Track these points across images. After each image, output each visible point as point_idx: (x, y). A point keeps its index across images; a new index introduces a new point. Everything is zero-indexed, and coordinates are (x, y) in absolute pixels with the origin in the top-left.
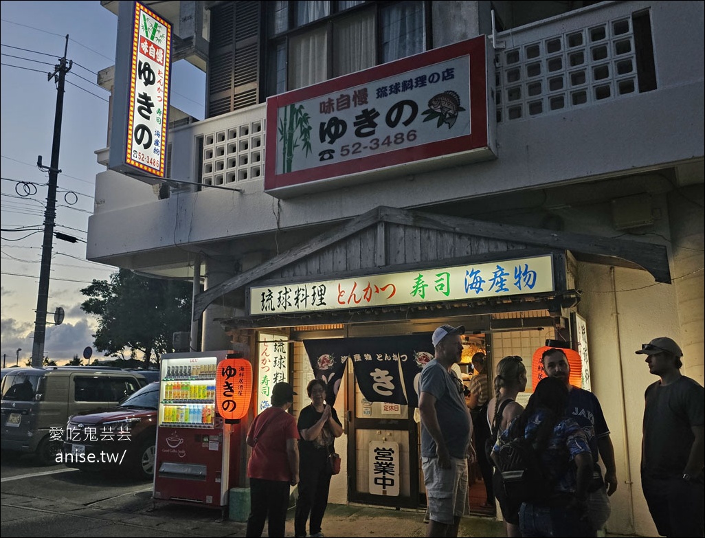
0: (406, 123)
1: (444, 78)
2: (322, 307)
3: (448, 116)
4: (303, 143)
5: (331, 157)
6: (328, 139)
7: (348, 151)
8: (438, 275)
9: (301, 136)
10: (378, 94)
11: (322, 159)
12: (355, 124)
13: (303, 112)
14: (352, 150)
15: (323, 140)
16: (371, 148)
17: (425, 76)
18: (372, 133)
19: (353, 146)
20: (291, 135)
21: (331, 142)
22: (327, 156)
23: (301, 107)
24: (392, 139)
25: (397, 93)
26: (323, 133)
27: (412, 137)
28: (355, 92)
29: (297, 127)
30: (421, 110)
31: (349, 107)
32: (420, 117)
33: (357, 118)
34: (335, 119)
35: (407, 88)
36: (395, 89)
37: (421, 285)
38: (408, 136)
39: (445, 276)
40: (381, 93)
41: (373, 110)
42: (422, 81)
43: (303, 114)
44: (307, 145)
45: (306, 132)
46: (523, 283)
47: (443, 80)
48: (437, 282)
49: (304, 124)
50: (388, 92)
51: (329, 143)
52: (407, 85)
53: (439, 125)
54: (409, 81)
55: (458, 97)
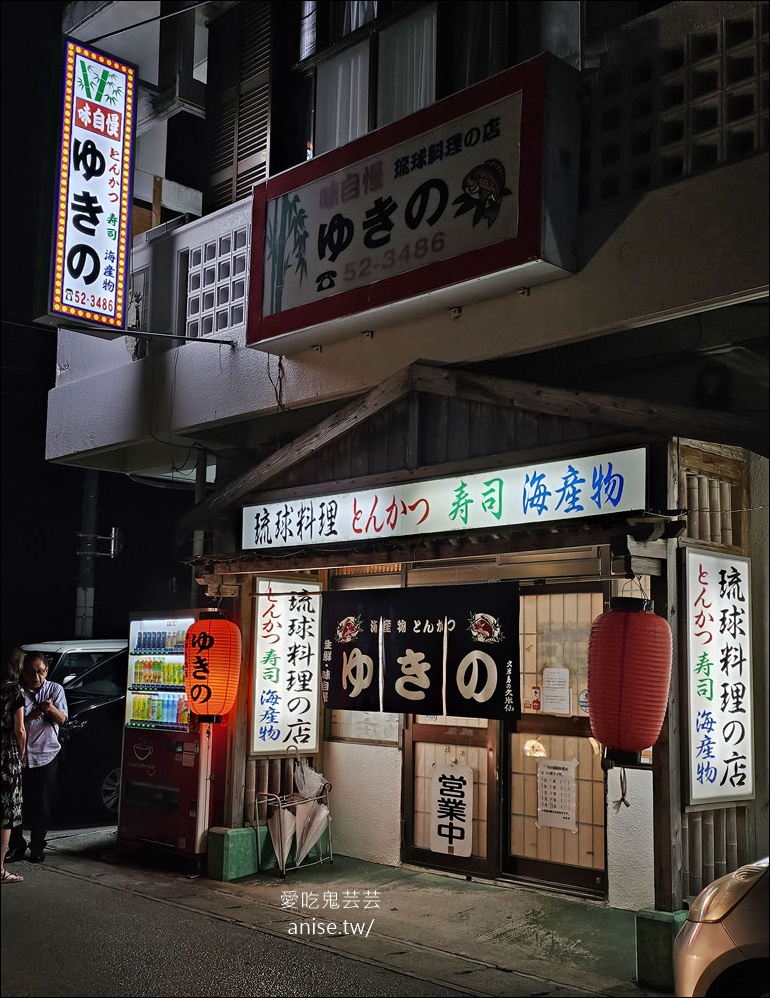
0: (432, 221)
1: (487, 138)
2: (332, 539)
3: (488, 205)
4: (297, 260)
5: (332, 284)
6: (328, 253)
7: (354, 272)
8: (488, 484)
9: (295, 249)
10: (396, 170)
11: (320, 288)
12: (365, 225)
13: (299, 206)
14: (359, 270)
15: (322, 255)
16: (384, 266)
17: (461, 134)
18: (386, 240)
19: (362, 263)
20: (282, 248)
21: (332, 259)
22: (326, 283)
23: (297, 199)
24: (412, 249)
25: (421, 168)
26: (323, 242)
27: (439, 245)
28: (366, 168)
29: (290, 232)
30: (452, 196)
31: (357, 195)
32: (451, 209)
33: (369, 213)
34: (338, 217)
35: (435, 158)
36: (419, 161)
37: (463, 501)
38: (434, 242)
39: (495, 485)
40: (401, 169)
41: (390, 199)
42: (456, 143)
43: (298, 210)
44: (302, 263)
45: (301, 242)
46: (604, 496)
47: (484, 141)
48: (485, 494)
49: (299, 228)
50: (410, 166)
51: (330, 259)
52: (435, 153)
53: (476, 221)
54: (438, 145)
55: (504, 170)
